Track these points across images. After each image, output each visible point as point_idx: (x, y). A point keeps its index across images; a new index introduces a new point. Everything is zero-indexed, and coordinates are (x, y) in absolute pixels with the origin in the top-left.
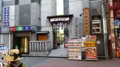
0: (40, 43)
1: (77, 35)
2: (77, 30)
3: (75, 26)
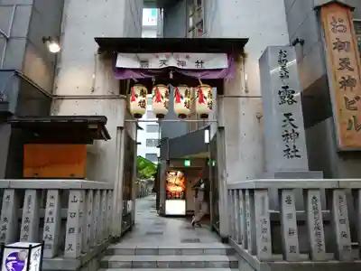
0: (31, 196)
1: (294, 147)
2: (291, 117)
3: (280, 93)
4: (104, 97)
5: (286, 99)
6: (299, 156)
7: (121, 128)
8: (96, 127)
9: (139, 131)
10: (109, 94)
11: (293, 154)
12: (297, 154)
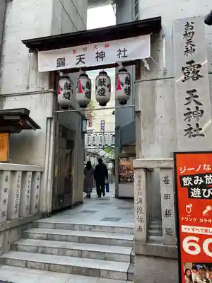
1: (197, 125)
2: (194, 94)
3: (183, 69)
4: (35, 93)
5: (191, 75)
6: (202, 135)
7: (51, 119)
8: (18, 118)
9: (84, 122)
10: (40, 90)
11: (195, 133)
12: (200, 132)
